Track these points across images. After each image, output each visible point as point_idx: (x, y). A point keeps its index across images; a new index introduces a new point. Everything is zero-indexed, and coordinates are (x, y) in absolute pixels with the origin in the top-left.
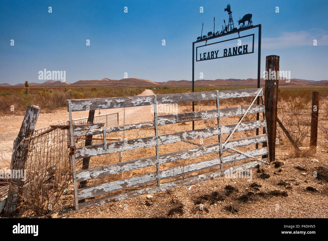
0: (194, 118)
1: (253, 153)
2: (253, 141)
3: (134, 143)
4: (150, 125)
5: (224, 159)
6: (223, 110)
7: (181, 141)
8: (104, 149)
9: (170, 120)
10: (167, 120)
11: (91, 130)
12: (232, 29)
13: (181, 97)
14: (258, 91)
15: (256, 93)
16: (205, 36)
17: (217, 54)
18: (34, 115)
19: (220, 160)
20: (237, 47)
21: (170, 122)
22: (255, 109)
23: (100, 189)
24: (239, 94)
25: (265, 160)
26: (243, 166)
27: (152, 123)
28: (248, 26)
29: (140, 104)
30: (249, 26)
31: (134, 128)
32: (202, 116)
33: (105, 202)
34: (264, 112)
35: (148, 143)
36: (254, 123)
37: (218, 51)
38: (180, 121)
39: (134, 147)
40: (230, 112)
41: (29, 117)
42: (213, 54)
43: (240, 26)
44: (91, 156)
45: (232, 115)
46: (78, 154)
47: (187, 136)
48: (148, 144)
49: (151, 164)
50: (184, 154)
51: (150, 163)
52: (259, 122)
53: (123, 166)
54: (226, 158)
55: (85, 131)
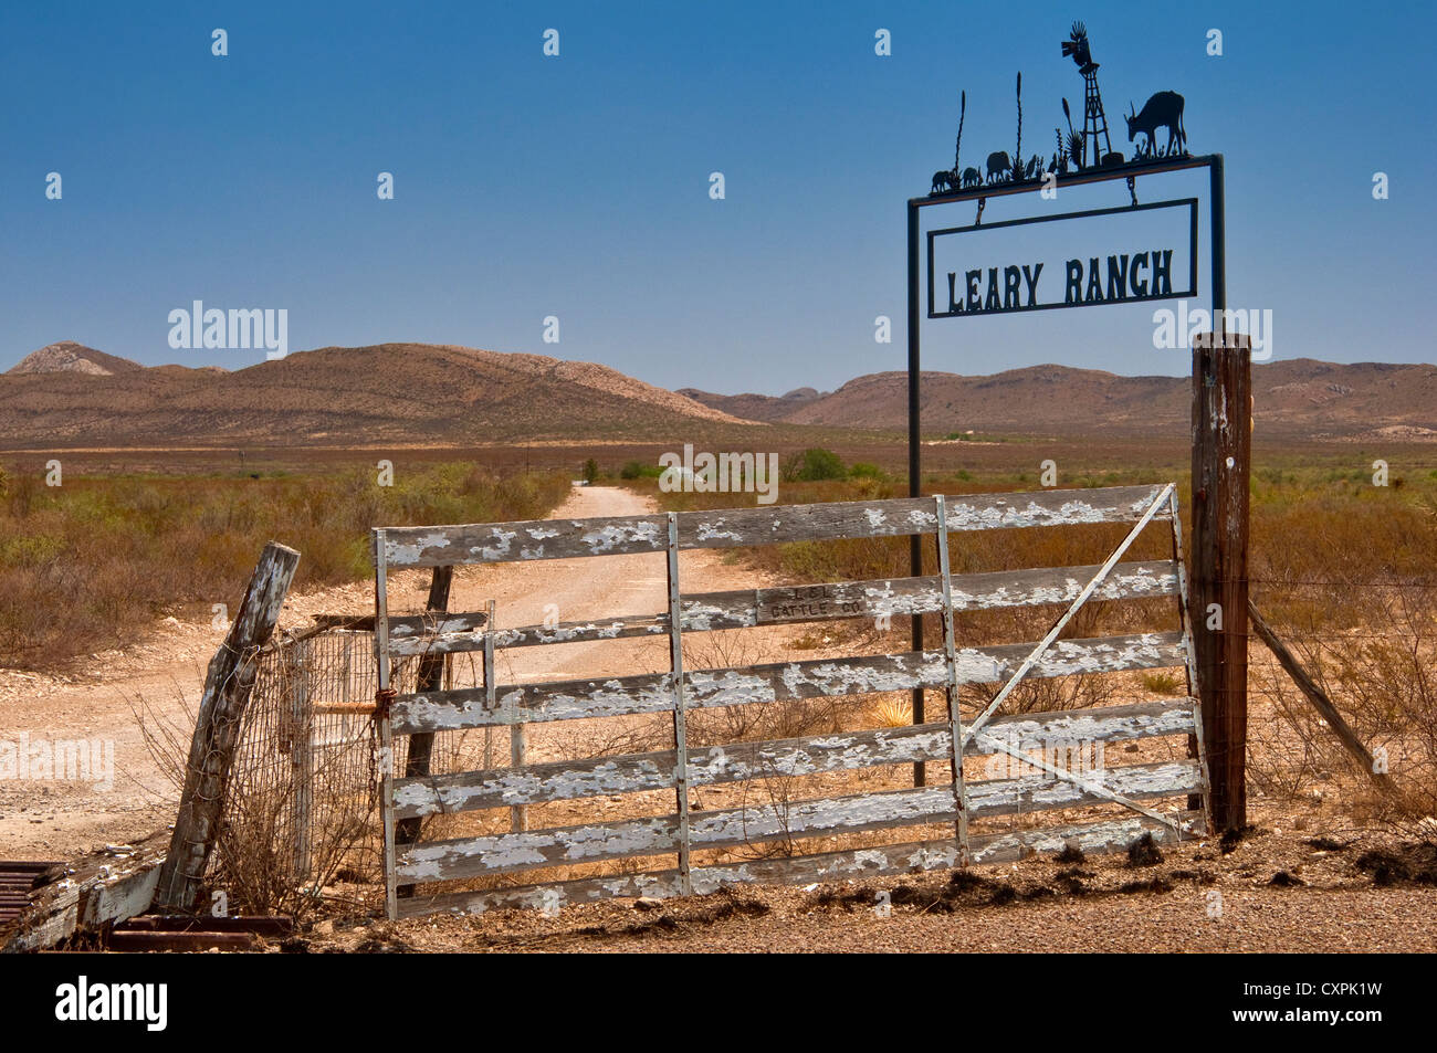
0: (834, 607)
1: (1118, 782)
2: (1119, 727)
3: (590, 695)
4: (650, 628)
5: (969, 790)
6: (965, 582)
7: (777, 699)
8: (485, 705)
9: (731, 612)
10: (719, 610)
11: (444, 636)
12: (1102, 154)
13: (777, 523)
14: (1151, 498)
15: (1137, 507)
16: (974, 170)
17: (1032, 286)
18: (284, 574)
19: (955, 796)
20: (1127, 257)
21: (732, 621)
22: (1132, 578)
23: (469, 854)
24: (1046, 512)
25: (1183, 821)
26: (1069, 833)
27: (658, 622)
28: (1171, 154)
29: (615, 546)
30: (1175, 152)
31: (593, 636)
32: (869, 604)
33: (486, 907)
34: (1184, 598)
35: (645, 698)
36: (1128, 645)
37: (1039, 268)
38: (772, 618)
39: (591, 710)
40: (1002, 590)
41: (268, 582)
42: (1013, 279)
43: (1138, 146)
44: (441, 729)
45: (1010, 603)
46: (401, 717)
47: (800, 682)
48: (642, 702)
49: (656, 781)
50: (791, 752)
51: (653, 777)
52: (1156, 642)
53: (549, 777)
54: (984, 789)
55: (425, 638)
